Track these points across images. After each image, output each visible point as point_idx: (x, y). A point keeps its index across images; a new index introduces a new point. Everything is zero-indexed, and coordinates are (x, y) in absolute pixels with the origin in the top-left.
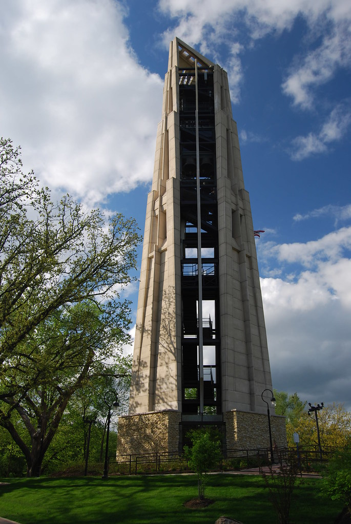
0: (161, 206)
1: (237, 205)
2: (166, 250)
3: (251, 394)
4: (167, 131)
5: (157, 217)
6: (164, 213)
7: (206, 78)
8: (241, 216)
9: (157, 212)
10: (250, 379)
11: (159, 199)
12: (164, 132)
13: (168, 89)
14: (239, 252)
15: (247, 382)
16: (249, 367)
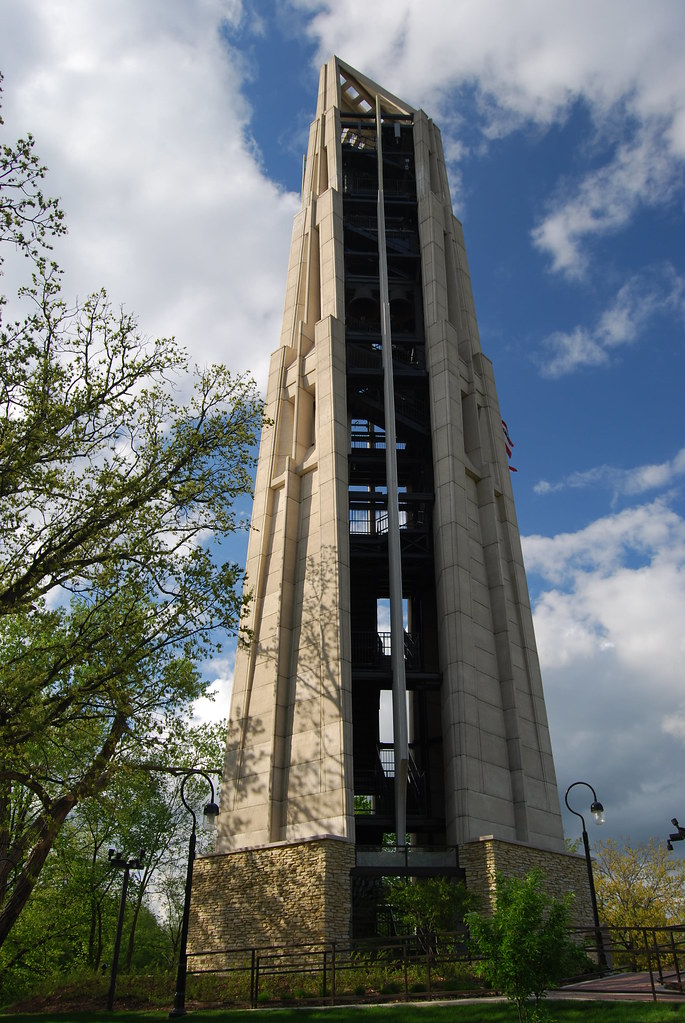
0: (302, 376)
1: (470, 383)
2: (314, 468)
3: (517, 802)
4: (316, 229)
5: (291, 402)
6: (309, 393)
7: (397, 133)
8: (479, 408)
9: (293, 391)
10: (513, 767)
11: (297, 362)
12: (308, 229)
13: (318, 151)
14: (477, 480)
15: (506, 774)
16: (510, 740)
